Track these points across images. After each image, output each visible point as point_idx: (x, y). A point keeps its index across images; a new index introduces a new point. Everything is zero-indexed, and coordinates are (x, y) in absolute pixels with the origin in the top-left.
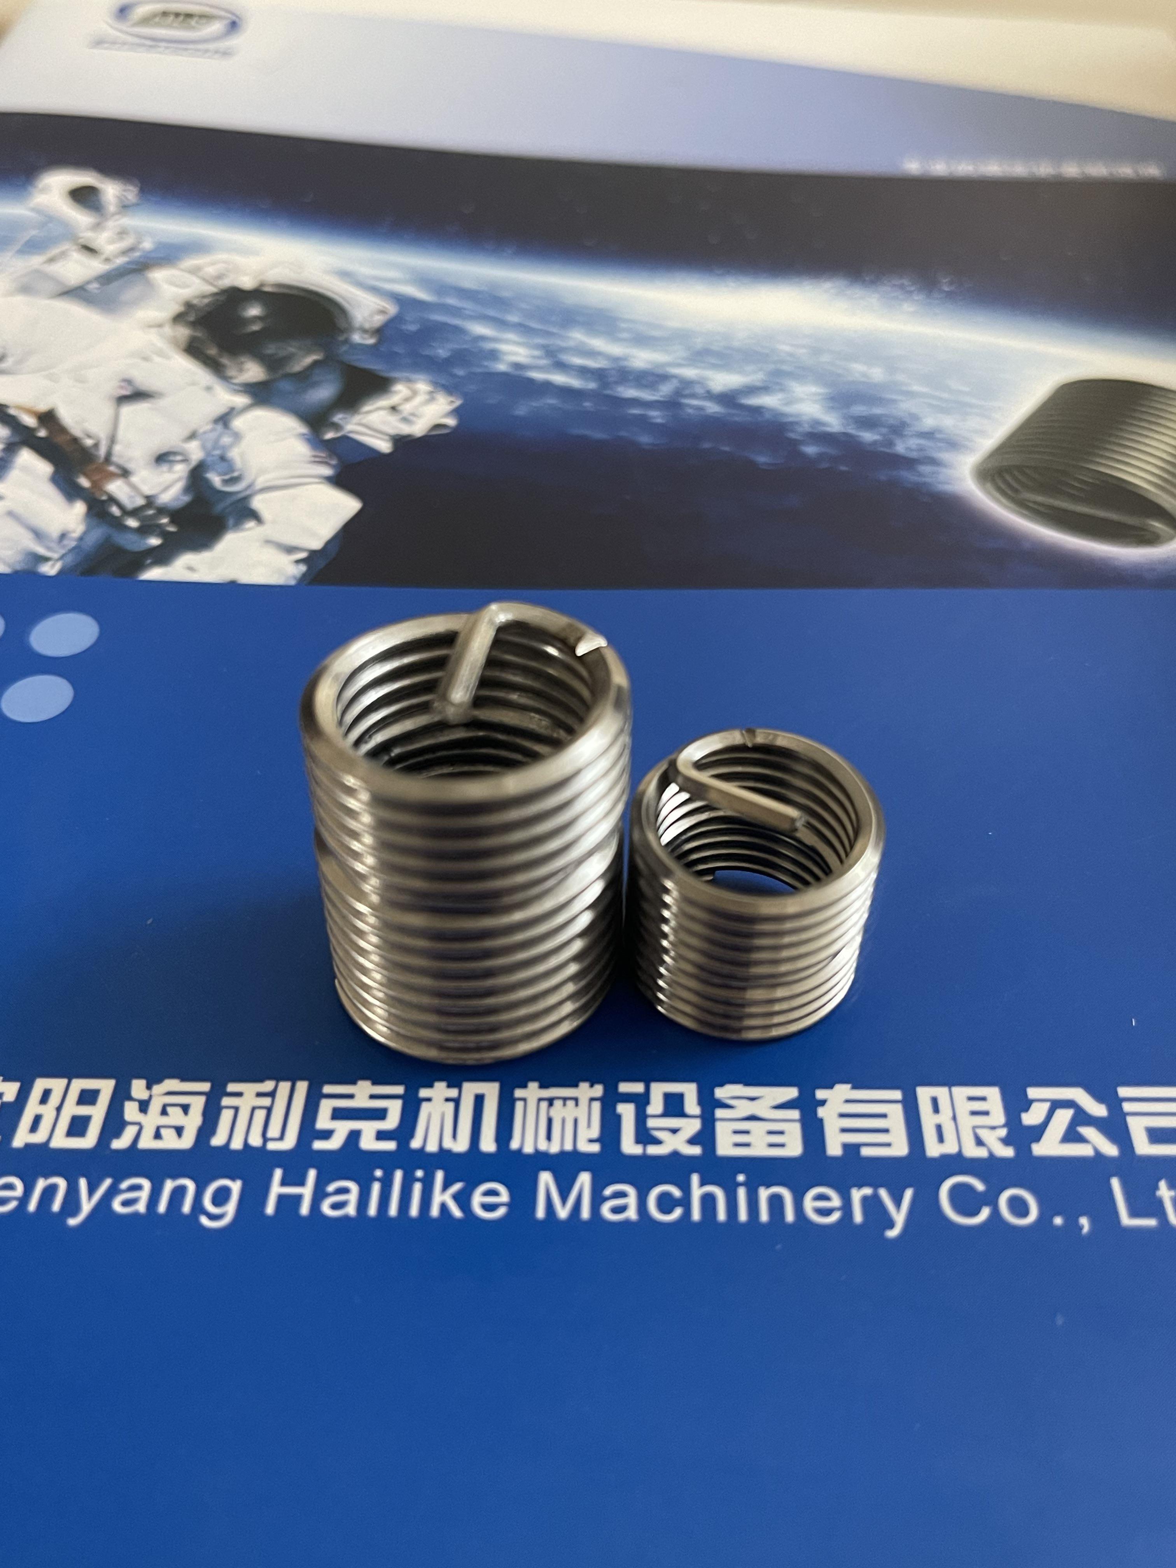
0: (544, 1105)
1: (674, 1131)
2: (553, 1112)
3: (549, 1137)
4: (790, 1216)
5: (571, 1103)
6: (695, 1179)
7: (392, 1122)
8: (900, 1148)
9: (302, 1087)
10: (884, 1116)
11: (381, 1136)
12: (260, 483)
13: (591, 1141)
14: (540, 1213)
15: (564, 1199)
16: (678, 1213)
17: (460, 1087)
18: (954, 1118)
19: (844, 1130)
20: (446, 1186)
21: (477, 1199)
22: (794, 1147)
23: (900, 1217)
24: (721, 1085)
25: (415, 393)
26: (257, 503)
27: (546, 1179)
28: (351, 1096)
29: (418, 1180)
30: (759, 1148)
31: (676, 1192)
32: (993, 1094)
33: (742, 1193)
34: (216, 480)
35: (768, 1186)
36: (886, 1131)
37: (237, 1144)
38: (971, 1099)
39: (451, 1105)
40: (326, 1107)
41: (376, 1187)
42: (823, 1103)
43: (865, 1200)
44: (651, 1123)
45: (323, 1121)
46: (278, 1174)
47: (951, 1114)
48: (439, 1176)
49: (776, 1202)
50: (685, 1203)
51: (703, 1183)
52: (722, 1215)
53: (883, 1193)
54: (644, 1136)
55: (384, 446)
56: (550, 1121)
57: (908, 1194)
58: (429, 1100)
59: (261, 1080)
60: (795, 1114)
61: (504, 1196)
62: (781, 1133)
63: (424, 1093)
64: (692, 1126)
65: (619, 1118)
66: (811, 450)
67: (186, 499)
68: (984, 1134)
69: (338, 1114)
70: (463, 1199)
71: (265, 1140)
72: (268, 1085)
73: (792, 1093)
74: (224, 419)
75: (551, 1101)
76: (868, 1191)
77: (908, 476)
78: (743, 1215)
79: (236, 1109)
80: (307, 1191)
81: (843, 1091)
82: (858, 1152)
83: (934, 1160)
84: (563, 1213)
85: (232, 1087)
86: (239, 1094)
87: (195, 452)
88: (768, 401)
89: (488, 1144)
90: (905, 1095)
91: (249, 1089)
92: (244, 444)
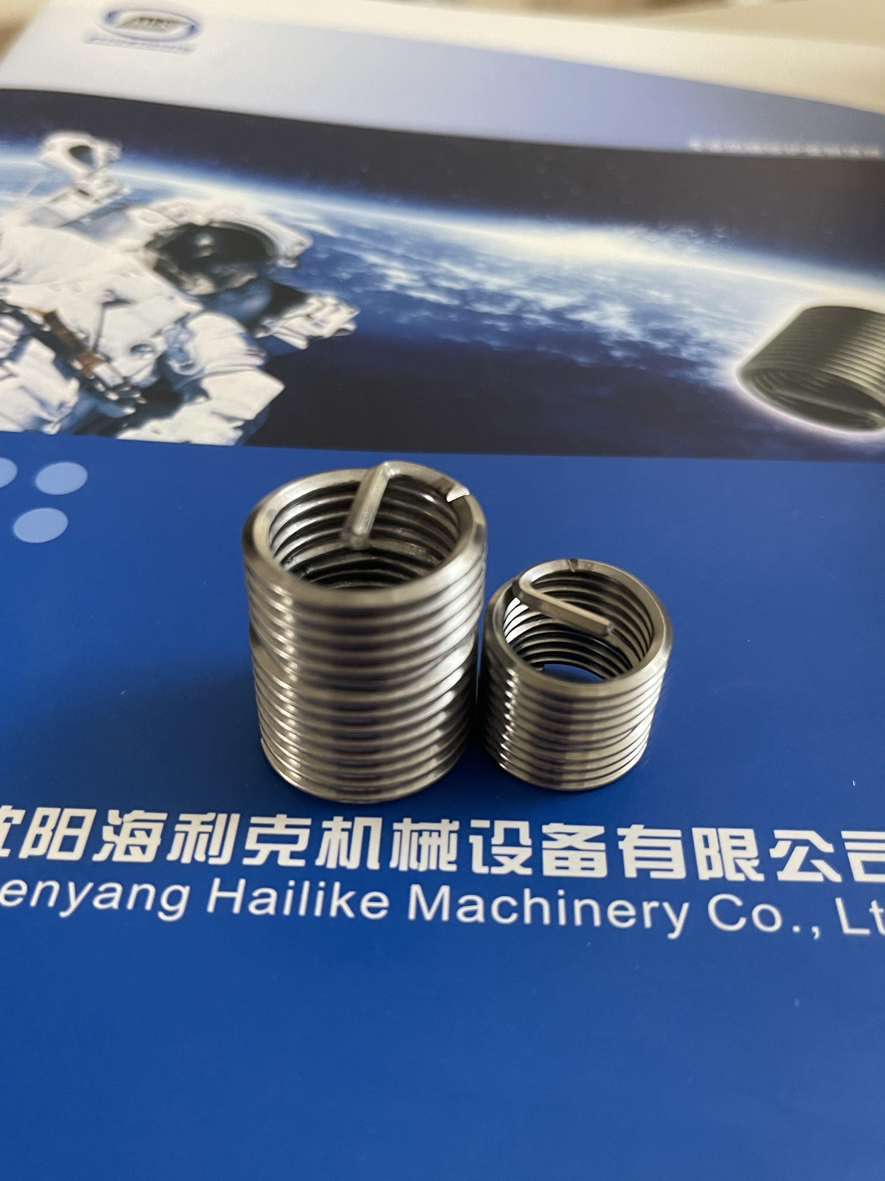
0: (415, 835)
1: (512, 857)
2: (422, 841)
3: (419, 859)
4: (597, 922)
5: (435, 835)
6: (527, 892)
7: (302, 845)
8: (679, 872)
9: (235, 818)
10: (668, 849)
11: (294, 855)
12: (209, 368)
13: (450, 863)
14: (412, 915)
15: (429, 906)
16: (514, 917)
17: (353, 821)
18: (720, 851)
19: (638, 859)
20: (341, 895)
21: (365, 904)
22: (601, 870)
23: (679, 924)
24: (548, 824)
25: (324, 305)
26: (206, 384)
27: (416, 890)
28: (272, 826)
29: (321, 889)
30: (575, 871)
31: (513, 902)
32: (749, 834)
33: (562, 903)
34: (175, 366)
35: (581, 899)
36: (669, 860)
37: (186, 859)
38: (732, 837)
39: (346, 834)
40: (253, 833)
41: (290, 893)
42: (623, 838)
43: (653, 910)
44: (495, 850)
45: (251, 844)
46: (217, 882)
47: (718, 849)
48: (337, 886)
49: (587, 911)
50: (520, 909)
51: (532, 896)
52: (547, 920)
53: (666, 905)
54: (489, 860)
55: (301, 344)
56: (419, 847)
57: (686, 906)
58: (330, 829)
59: (205, 813)
60: (602, 846)
61: (385, 903)
62: (591, 860)
63: (326, 824)
64: (525, 854)
65: (471, 845)
66: (618, 354)
67: (154, 380)
68: (741, 863)
69: (262, 839)
70: (354, 904)
71: (208, 857)
72: (210, 817)
73: (600, 830)
74: (182, 321)
75: (420, 833)
76: (655, 904)
77: (691, 375)
78: (562, 921)
79: (186, 833)
80: (238, 896)
81: (637, 830)
82: (649, 875)
83: (704, 882)
84: (428, 916)
85: (183, 817)
86: (189, 823)
87: (160, 345)
88: (588, 317)
89: (373, 864)
90: (683, 834)
91: (196, 819)
92: (197, 340)
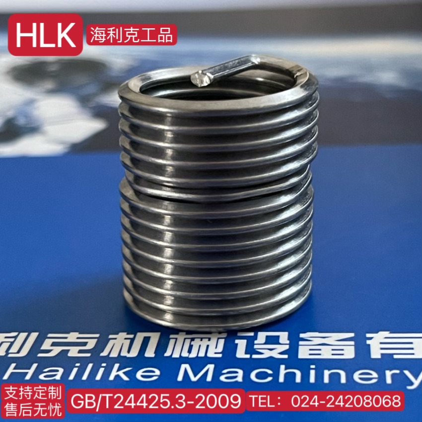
0: (188, 341)
1: (271, 350)
3: (190, 351)
17: (135, 334)
23: (417, 382)
30: (326, 354)
39: (129, 341)
44: (257, 347)
53: (407, 372)
54: (250, 349)
56: (191, 347)
63: (111, 336)
64: (283, 348)
65: (236, 345)
75: (192, 339)
76: (396, 371)
89: (150, 353)
